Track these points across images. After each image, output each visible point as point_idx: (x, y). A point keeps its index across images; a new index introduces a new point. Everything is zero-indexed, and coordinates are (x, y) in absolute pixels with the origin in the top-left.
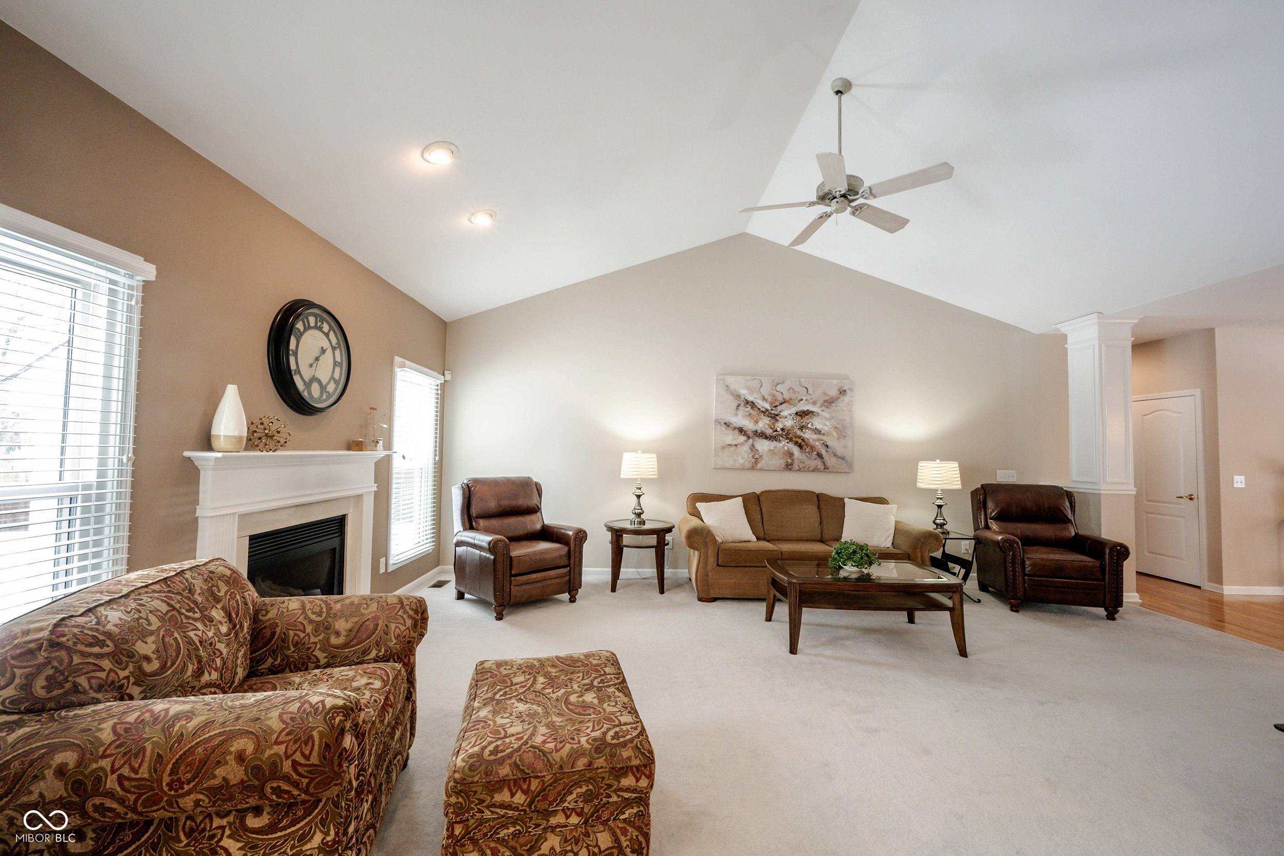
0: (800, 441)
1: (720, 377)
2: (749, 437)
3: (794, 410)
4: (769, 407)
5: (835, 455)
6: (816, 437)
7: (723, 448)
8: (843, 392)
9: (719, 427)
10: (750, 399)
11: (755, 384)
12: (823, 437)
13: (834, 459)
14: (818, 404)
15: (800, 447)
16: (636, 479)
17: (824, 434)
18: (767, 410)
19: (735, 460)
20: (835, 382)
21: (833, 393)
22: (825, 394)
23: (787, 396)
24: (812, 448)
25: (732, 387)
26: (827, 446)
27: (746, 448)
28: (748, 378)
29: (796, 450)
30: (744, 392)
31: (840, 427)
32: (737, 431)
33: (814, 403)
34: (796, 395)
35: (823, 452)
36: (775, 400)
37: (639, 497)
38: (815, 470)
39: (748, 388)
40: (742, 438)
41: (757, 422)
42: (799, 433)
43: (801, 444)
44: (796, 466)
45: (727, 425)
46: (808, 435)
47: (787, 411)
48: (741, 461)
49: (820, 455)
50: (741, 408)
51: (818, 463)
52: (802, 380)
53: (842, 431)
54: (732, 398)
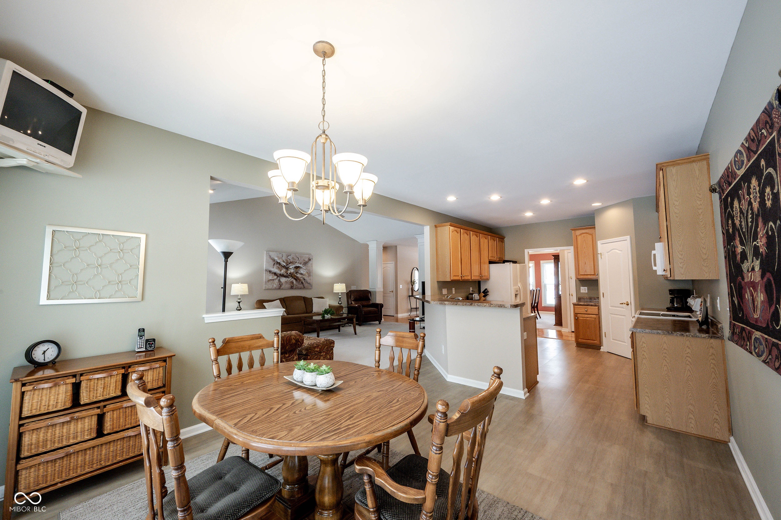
0: (296, 278)
1: (267, 252)
2: (278, 277)
3: (294, 266)
4: (285, 265)
5: (307, 282)
6: (301, 276)
7: (268, 281)
8: (310, 260)
9: (267, 273)
10: (279, 261)
11: (280, 256)
12: (304, 276)
13: (307, 284)
14: (302, 264)
15: (296, 280)
16: (238, 295)
17: (304, 275)
18: (285, 266)
19: (273, 286)
20: (307, 256)
21: (307, 260)
22: (304, 260)
23: (291, 260)
24: (300, 280)
25: (272, 256)
26: (305, 279)
27: (277, 281)
28: (278, 253)
29: (294, 281)
30: (276, 258)
31: (309, 272)
32: (273, 274)
33: (301, 264)
34: (295, 260)
35: (303, 282)
36: (288, 262)
37: (239, 302)
38: (301, 288)
39: (278, 257)
40: (276, 277)
41: (281, 271)
42: (296, 275)
43: (297, 279)
44: (294, 287)
45: (270, 272)
46: (298, 275)
47: (292, 266)
48: (275, 286)
49: (302, 283)
50: (275, 265)
51: (302, 286)
52: (297, 255)
53: (309, 274)
54: (272, 261)
